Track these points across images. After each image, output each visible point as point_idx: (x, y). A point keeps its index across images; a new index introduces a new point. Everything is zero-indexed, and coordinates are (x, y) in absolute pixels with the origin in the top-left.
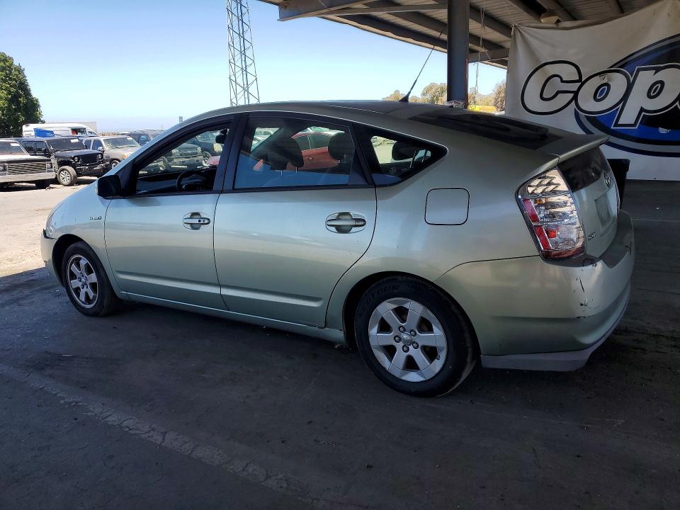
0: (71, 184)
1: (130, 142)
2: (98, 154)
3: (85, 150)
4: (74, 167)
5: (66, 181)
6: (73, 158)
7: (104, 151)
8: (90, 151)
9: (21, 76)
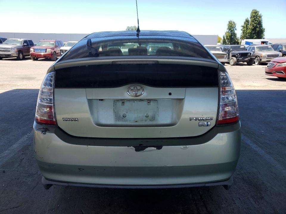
0: (234, 65)
1: (270, 49)
2: (249, 53)
3: (246, 51)
4: (236, 57)
5: (232, 63)
6: (237, 54)
7: (254, 52)
8: (247, 52)
9: (260, 19)
